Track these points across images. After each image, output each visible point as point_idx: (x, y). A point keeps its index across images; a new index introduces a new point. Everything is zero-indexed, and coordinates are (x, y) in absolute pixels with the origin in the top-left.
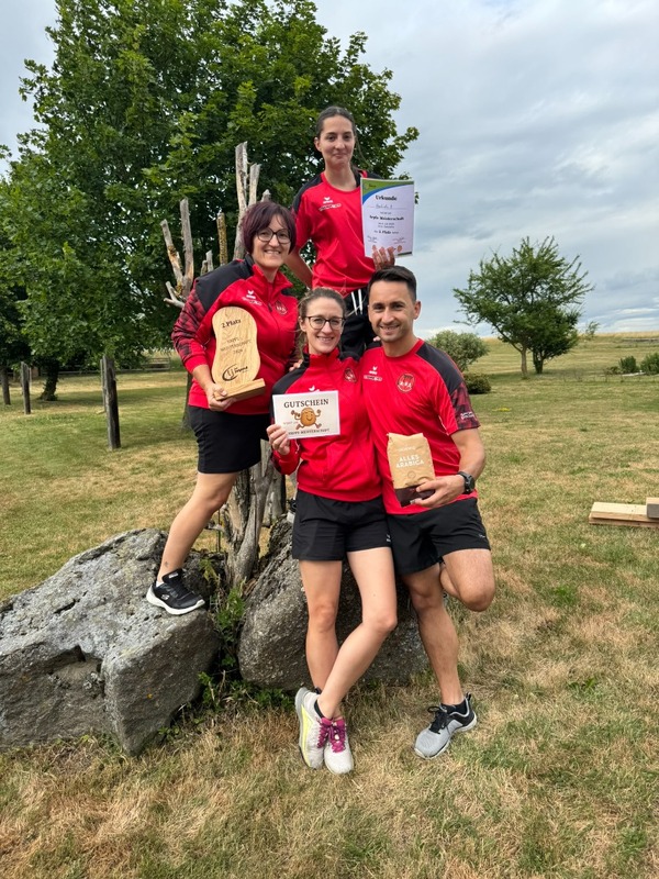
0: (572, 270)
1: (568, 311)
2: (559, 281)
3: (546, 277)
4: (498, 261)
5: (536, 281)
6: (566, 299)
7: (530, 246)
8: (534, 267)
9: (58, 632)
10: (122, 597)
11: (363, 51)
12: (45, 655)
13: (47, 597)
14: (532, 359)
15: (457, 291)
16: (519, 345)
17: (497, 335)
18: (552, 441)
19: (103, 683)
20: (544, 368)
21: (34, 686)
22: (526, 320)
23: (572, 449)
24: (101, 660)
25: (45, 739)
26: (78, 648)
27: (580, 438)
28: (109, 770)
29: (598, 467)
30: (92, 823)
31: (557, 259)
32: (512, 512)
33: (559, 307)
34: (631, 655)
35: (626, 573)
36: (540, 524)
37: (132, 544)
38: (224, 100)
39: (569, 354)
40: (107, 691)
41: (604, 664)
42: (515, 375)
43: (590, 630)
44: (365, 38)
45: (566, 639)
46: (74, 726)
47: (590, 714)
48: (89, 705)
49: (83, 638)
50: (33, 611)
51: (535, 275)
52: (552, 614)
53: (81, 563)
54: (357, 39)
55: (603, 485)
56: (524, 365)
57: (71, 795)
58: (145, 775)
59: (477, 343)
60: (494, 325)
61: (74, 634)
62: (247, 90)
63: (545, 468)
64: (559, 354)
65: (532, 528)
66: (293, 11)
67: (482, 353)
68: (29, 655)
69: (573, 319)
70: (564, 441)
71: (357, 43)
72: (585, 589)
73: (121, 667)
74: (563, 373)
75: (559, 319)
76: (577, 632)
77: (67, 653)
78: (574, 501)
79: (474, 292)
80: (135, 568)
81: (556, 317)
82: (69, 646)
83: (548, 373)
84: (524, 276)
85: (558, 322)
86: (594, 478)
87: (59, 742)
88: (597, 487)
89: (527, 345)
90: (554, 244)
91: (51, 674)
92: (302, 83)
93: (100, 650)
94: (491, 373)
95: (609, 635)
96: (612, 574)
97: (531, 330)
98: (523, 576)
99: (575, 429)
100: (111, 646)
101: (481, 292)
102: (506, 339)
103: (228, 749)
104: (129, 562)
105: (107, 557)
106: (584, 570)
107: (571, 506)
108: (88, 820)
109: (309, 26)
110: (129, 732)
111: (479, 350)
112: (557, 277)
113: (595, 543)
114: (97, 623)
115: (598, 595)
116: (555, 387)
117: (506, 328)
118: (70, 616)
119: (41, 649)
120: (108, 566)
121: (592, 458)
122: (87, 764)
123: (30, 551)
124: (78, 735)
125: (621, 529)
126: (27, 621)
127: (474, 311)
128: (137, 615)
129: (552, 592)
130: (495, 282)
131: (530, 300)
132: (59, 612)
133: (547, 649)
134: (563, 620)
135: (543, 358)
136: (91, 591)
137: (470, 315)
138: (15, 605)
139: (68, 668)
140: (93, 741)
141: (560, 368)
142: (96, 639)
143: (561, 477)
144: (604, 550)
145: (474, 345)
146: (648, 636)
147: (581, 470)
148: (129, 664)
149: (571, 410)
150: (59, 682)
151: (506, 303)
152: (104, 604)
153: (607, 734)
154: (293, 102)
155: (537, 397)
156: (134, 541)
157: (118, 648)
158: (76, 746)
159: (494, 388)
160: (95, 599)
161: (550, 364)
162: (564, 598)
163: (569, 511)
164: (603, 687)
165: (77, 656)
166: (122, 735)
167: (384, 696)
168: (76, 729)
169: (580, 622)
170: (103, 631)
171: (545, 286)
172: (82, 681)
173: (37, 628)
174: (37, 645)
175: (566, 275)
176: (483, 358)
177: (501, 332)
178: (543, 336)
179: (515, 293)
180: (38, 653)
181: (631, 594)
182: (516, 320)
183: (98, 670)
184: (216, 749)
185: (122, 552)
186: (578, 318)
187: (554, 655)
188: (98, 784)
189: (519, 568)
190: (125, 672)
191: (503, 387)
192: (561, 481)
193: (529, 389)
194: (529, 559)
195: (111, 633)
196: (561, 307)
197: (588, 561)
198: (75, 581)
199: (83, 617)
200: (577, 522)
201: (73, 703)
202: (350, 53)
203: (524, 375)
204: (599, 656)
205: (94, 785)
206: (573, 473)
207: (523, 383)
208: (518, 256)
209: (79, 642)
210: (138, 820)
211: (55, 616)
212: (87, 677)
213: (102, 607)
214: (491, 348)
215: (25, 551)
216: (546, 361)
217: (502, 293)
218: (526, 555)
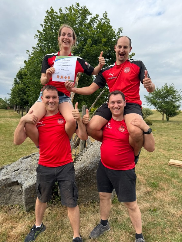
0: (179, 93)
1: (177, 105)
2: (175, 96)
3: (171, 95)
4: (157, 89)
5: (168, 95)
6: (177, 101)
7: (167, 86)
8: (168, 91)
9: (13, 176)
10: (31, 169)
11: (122, 32)
12: (9, 182)
13: (12, 167)
14: (166, 117)
15: (145, 96)
16: (162, 113)
17: (156, 109)
18: (165, 141)
19: (22, 191)
20: (169, 120)
21: (5, 189)
22: (165, 106)
23: (170, 144)
24: (22, 185)
25: (6, 204)
26: (17, 181)
27: (173, 141)
28: (20, 215)
29: (176, 149)
30: (12, 228)
31: (175, 90)
32: (148, 159)
33: (174, 103)
34: (169, 204)
35: (175, 180)
36: (154, 164)
37: (36, 156)
38: (84, 44)
39: (177, 117)
40: (23, 194)
41: (160, 205)
42: (161, 121)
43: (159, 195)
44: (122, 29)
45: (152, 197)
46: (14, 202)
47: (152, 219)
48: (18, 197)
49: (19, 179)
50: (8, 170)
51: (168, 94)
52: (150, 189)
53: (23, 159)
54: (120, 29)
55: (176, 155)
56: (163, 119)
57: (9, 220)
58: (29, 218)
59: (150, 111)
60: (155, 106)
61: (17, 177)
62: (89, 41)
63: (161, 148)
64: (174, 116)
65: (152, 165)
66: (104, 22)
67: (151, 114)
68: (5, 181)
69: (178, 107)
70: (168, 141)
71: (120, 30)
72: (161, 184)
73: (26, 187)
74: (174, 122)
75: (174, 106)
76: (155, 196)
77: (14, 182)
78: (166, 158)
79: (150, 97)
80: (35, 162)
81: (173, 106)
82: (15, 180)
83: (170, 121)
84: (164, 93)
85: (174, 107)
86: (174, 152)
87: (10, 205)
88: (174, 155)
89: (164, 113)
90: (174, 86)
91: (10, 187)
92: (104, 40)
93: (23, 182)
94: (154, 120)
95: (164, 197)
96: (170, 180)
97: (166, 109)
98: (145, 178)
99: (173, 138)
100: (26, 182)
101: (152, 97)
102: (158, 111)
103: (51, 214)
104: (35, 160)
105: (30, 158)
106: (163, 178)
107: (164, 160)
108: (11, 227)
109: (108, 25)
110: (26, 205)
111: (150, 113)
112: (174, 95)
113: (168, 171)
114: (23, 175)
115: (165, 185)
116: (171, 125)
117: (159, 108)
118: (17, 173)
119: (8, 180)
120: (29, 161)
121: (175, 147)
122: (15, 213)
123: (17, 155)
124: (15, 204)
125: (177, 168)
126: (6, 172)
127: (150, 102)
128: (34, 174)
129: (151, 183)
130: (156, 95)
131: (166, 100)
132: (14, 171)
133: (145, 198)
134: (152, 191)
135: (169, 117)
136: (23, 167)
137: (148, 103)
138: (4, 168)
139: (14, 186)
140: (18, 206)
141: (174, 120)
142: (22, 179)
143: (164, 151)
144: (170, 173)
145: (149, 111)
146: (176, 199)
147: (170, 150)
148: (28, 187)
149: (174, 132)
150: (12, 190)
151: (159, 101)
152: (26, 170)
153: (155, 225)
154: (101, 45)
155: (165, 128)
156: (37, 155)
157: (27, 183)
158: (14, 207)
159: (153, 124)
160: (24, 169)
161: (171, 119)
162: (154, 185)
163: (164, 161)
164: (158, 212)
165: (17, 183)
166: (25, 206)
167: (96, 205)
168: (15, 203)
169: (157, 192)
170: (24, 177)
171: (171, 97)
172: (17, 190)
173: (8, 175)
174: (7, 179)
175: (177, 94)
176: (151, 115)
177: (157, 108)
178: (169, 111)
179: (162, 98)
180: (7, 181)
181: (175, 187)
182: (161, 105)
183: (21, 188)
184: (48, 213)
185: (33, 158)
186: (180, 107)
187: (147, 201)
188: (17, 218)
189: (144, 175)
190: (27, 189)
191: (156, 124)
192: (164, 152)
193: (164, 125)
194: (148, 173)
195: (26, 178)
196: (175, 103)
197: (165, 176)
198: (20, 164)
199: (20, 173)
200: (165, 164)
201: (14, 196)
202: (118, 33)
203: (163, 121)
204: (159, 203)
205: (16, 218)
206: (168, 150)
207: (162, 123)
208: (163, 88)
209: (18, 180)
210: (24, 229)
211: (13, 172)
212: (19, 189)
213: (25, 171)
214: (154, 113)
215: (16, 155)
216: (170, 118)
217: (158, 98)
218: (148, 172)
